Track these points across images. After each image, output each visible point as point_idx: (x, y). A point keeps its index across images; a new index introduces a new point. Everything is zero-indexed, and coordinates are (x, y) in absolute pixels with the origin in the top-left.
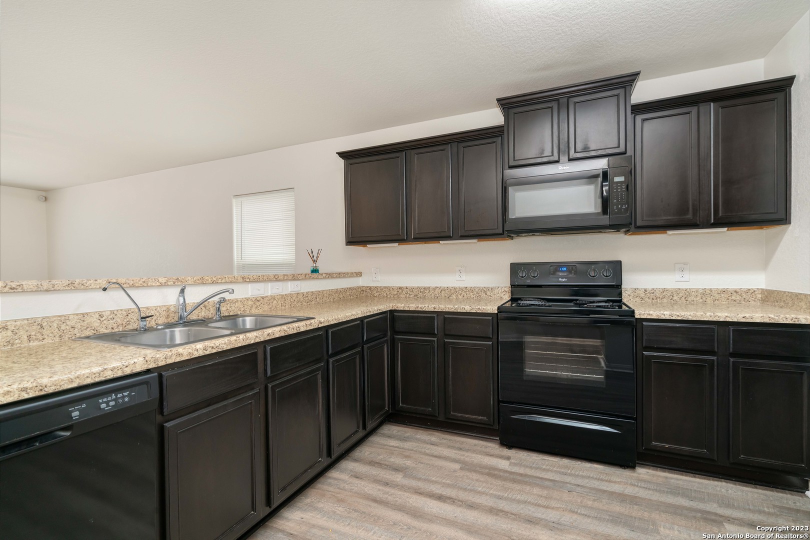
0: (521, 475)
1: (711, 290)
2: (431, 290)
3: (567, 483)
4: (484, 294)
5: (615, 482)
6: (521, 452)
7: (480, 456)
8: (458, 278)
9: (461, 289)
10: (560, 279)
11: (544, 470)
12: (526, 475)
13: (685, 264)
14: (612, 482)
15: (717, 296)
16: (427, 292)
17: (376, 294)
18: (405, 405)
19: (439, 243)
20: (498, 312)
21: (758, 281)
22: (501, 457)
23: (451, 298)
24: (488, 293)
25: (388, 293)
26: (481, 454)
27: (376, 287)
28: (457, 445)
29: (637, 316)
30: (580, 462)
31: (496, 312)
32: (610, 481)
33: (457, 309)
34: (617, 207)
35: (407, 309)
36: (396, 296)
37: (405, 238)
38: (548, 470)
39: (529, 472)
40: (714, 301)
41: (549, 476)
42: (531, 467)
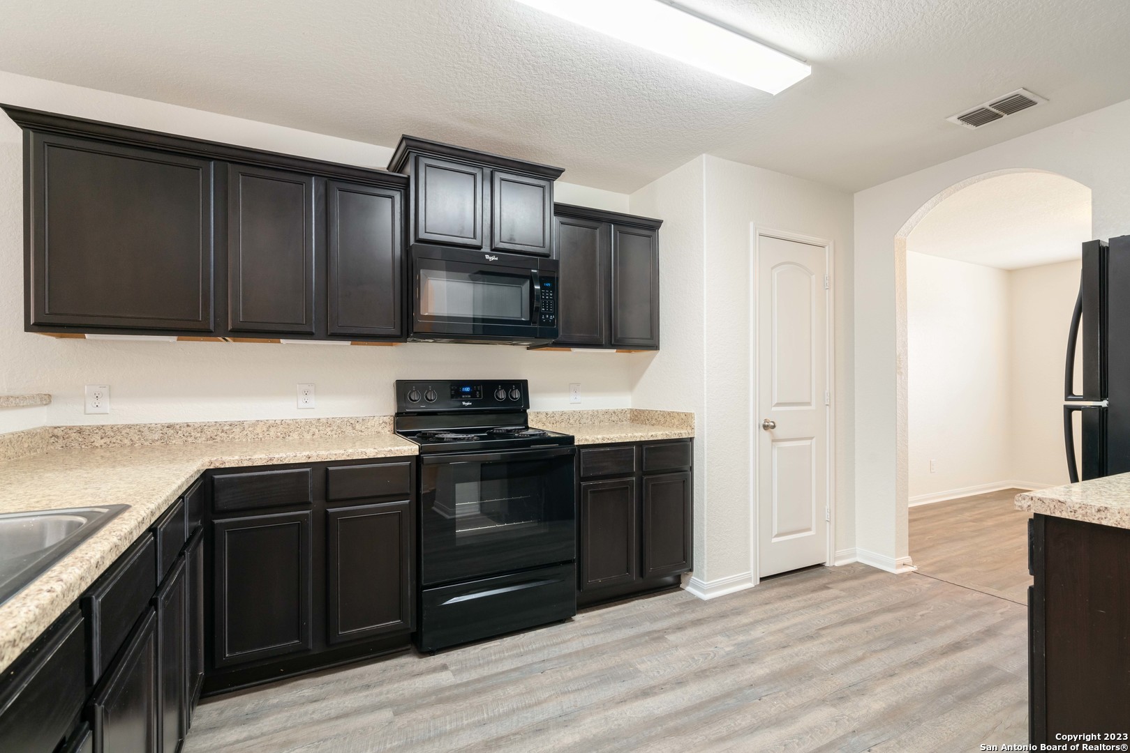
0: (478, 680)
1: (597, 411)
2: (246, 427)
3: (531, 664)
4: (350, 428)
5: (569, 640)
6: (452, 652)
7: (405, 683)
8: (301, 404)
9: (309, 423)
10: (464, 403)
11: (496, 661)
12: (484, 678)
13: (578, 384)
14: (567, 641)
15: (602, 417)
16: (237, 430)
17: (99, 442)
18: (237, 653)
19: (280, 342)
20: (420, 453)
21: (625, 401)
22: (435, 670)
23: (290, 438)
24: (358, 427)
25: (136, 438)
26: (405, 679)
27: (100, 428)
28: (357, 683)
29: (576, 443)
30: (522, 635)
31: (417, 453)
32: (564, 642)
33: (353, 454)
34: (545, 317)
35: (245, 464)
36: (158, 443)
37: (212, 328)
38: (501, 660)
39: (486, 671)
40: (600, 422)
41: (507, 666)
42: (480, 665)
